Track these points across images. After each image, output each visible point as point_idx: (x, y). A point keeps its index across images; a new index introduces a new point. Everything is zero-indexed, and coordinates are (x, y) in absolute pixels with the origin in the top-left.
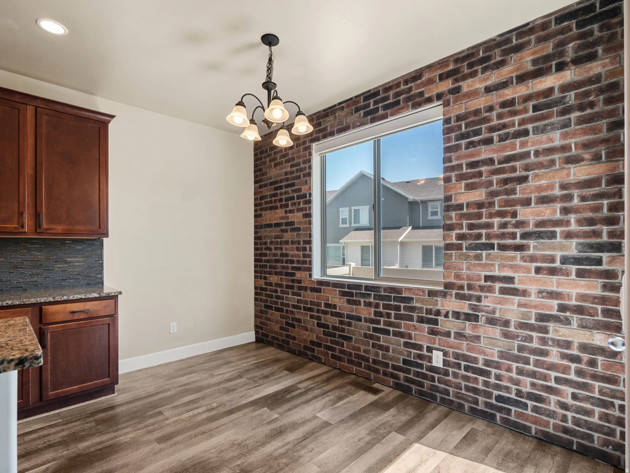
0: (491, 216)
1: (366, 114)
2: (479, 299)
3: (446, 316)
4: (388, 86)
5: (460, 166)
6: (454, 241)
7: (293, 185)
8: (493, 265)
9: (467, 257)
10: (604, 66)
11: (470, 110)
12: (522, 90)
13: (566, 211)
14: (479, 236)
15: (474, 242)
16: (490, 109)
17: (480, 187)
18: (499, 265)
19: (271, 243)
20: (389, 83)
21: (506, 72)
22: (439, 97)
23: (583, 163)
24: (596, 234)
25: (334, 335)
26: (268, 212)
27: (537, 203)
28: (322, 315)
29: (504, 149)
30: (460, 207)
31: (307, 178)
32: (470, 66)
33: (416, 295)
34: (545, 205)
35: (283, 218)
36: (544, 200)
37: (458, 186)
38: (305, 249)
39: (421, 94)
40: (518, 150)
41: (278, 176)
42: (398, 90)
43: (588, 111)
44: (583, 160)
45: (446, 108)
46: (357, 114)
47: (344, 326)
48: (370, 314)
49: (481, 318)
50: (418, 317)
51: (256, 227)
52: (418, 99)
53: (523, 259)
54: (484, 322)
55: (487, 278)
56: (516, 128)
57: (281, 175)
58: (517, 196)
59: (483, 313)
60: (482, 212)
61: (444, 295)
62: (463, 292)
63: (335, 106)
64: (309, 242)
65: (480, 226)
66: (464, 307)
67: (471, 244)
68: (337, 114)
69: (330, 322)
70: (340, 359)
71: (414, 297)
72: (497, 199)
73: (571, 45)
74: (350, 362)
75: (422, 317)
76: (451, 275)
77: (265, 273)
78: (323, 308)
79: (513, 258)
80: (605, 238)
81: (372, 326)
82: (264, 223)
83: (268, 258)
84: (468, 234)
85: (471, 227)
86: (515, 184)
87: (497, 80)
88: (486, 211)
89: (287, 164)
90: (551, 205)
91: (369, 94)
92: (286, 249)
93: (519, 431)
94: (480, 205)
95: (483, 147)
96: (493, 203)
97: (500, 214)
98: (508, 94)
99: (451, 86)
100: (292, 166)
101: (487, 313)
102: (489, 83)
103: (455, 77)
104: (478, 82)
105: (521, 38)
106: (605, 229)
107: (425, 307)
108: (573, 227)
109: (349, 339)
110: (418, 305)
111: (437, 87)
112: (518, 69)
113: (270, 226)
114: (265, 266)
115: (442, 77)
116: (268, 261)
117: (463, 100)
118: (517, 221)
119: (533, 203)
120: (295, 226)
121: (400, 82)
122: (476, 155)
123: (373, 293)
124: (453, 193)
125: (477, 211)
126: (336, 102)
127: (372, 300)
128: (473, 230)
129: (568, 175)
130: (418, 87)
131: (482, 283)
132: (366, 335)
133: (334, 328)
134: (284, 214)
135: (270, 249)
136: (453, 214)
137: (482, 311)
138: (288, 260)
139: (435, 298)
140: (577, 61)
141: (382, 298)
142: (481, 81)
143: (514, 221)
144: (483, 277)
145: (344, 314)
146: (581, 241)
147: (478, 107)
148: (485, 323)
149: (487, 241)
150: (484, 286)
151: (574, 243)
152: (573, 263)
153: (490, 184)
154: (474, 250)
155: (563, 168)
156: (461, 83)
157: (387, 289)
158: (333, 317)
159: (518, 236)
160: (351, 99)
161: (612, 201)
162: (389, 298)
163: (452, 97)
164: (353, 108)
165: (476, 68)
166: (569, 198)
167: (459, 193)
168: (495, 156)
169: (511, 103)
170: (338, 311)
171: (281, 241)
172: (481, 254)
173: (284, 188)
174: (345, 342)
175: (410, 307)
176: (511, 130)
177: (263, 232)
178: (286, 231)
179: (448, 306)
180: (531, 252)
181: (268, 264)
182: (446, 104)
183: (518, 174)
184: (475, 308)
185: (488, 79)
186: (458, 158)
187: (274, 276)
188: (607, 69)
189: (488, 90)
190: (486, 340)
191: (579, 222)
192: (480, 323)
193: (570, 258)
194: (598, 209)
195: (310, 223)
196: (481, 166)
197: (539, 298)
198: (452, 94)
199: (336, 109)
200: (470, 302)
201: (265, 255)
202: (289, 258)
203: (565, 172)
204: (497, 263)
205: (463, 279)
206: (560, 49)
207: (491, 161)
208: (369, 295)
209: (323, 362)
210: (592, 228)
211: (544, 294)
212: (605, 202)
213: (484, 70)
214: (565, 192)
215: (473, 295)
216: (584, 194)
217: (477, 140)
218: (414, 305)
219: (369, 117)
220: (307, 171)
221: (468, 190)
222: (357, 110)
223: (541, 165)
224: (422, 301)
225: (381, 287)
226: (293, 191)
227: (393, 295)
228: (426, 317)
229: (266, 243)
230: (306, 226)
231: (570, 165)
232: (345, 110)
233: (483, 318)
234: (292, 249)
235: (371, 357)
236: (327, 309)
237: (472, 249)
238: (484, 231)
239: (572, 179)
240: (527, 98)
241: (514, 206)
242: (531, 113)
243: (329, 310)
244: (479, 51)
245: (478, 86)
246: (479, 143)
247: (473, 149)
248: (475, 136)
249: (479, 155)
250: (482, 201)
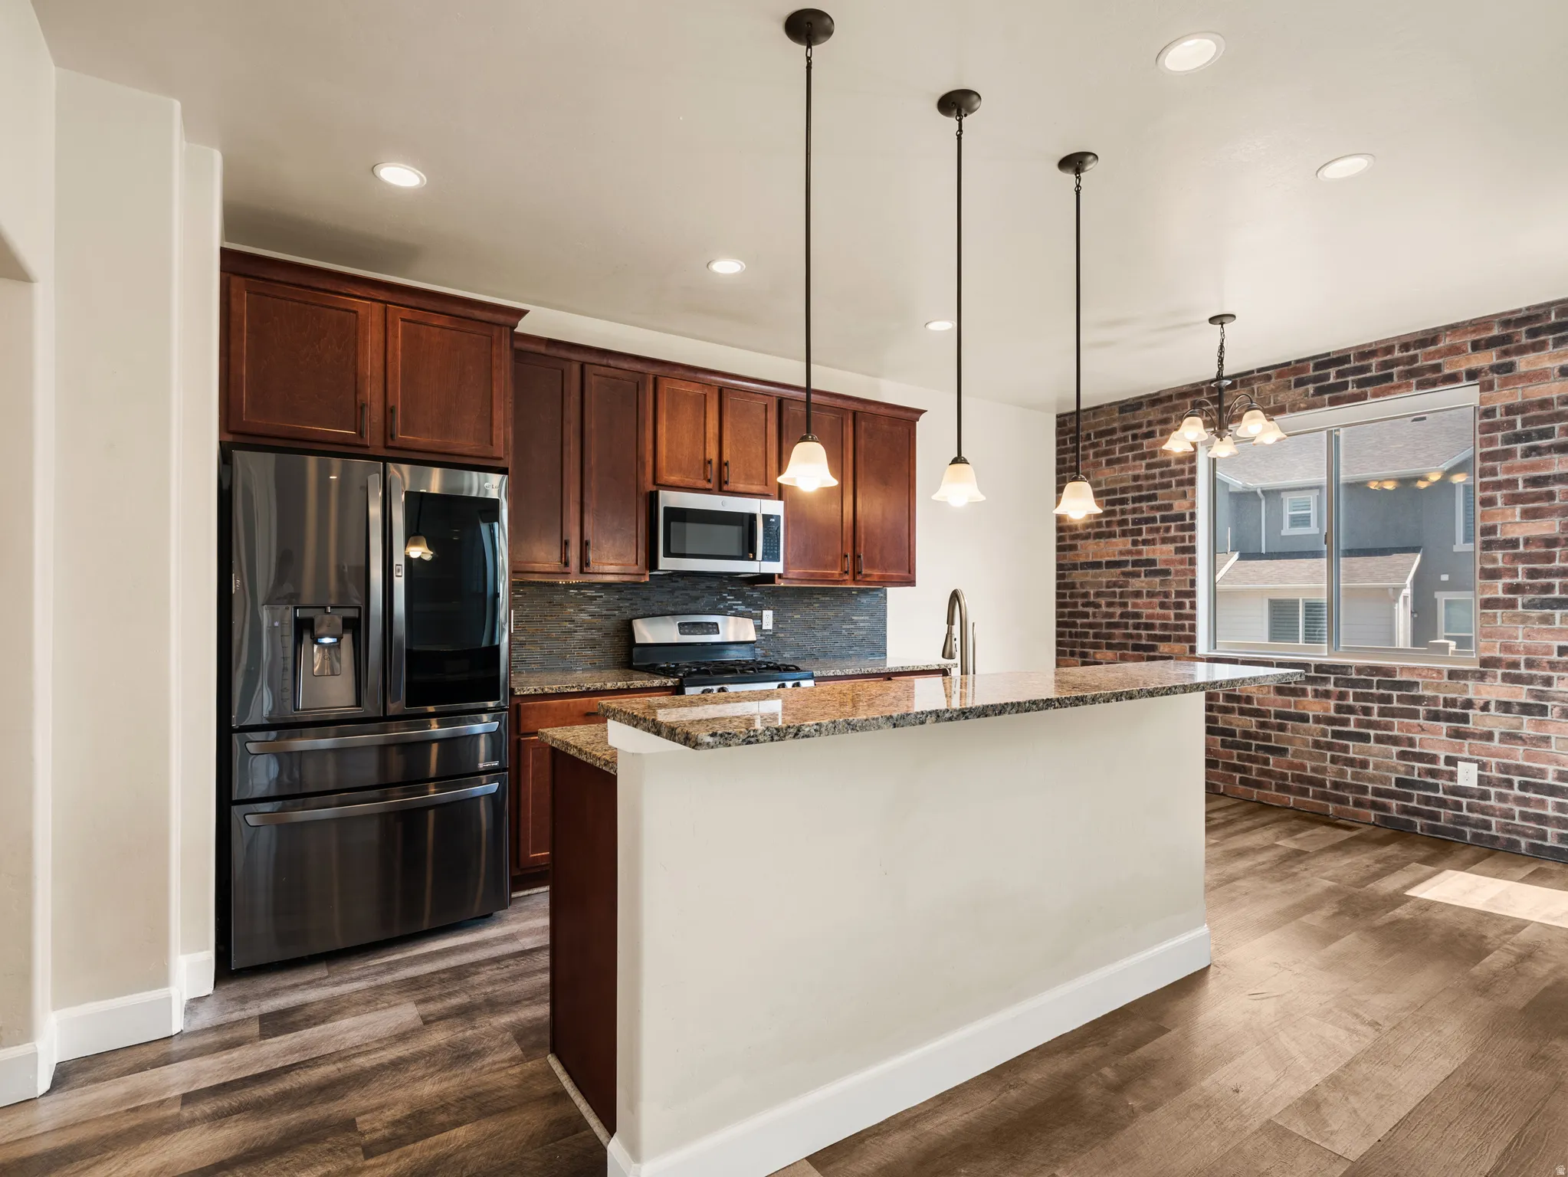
1: (1319, 391)
2: (1548, 682)
3: (1485, 707)
4: (1367, 349)
5: (1513, 483)
6: (1501, 595)
7: (1153, 497)
9: (1525, 619)
11: (1531, 399)
14: (1549, 588)
15: (1537, 596)
17: (1551, 515)
19: (1098, 595)
20: (1371, 344)
22: (1472, 375)
25: (1248, 747)
26: (1091, 541)
28: (1220, 715)
30: (1513, 543)
31: (1187, 488)
32: (1533, 333)
33: (1425, 677)
35: (1130, 552)
37: (1509, 512)
38: (1181, 605)
39: (1437, 368)
41: (1115, 481)
42: (1388, 357)
45: (1486, 394)
46: (1302, 389)
47: (1268, 732)
48: (1327, 710)
49: (1552, 709)
50: (1429, 712)
51: (1060, 567)
52: (1430, 376)
54: (1558, 715)
55: (1563, 651)
57: (1122, 481)
59: (1555, 703)
60: (1555, 553)
61: (1482, 677)
62: (1517, 672)
63: (1252, 372)
64: (1192, 594)
65: (1549, 573)
66: (1521, 694)
67: (1534, 599)
68: (1255, 387)
69: (1238, 726)
70: (1258, 785)
71: (1419, 680)
74: (1281, 788)
75: (1436, 711)
76: (1494, 647)
77: (1083, 645)
78: (1221, 702)
81: (1330, 728)
82: (1082, 560)
83: (1091, 620)
84: (1529, 584)
85: (1532, 574)
88: (1561, 551)
89: (1138, 463)
91: (1326, 359)
92: (1135, 605)
94: (1550, 542)
95: (1556, 456)
99: (1495, 361)
100: (1149, 466)
101: (1563, 701)
103: (1504, 347)
104: (1546, 359)
107: (1441, 696)
109: (1283, 751)
110: (1428, 693)
111: (1468, 360)
113: (1097, 565)
114: (1086, 635)
115: (1476, 346)
116: (1091, 626)
117: (1519, 383)
120: (1158, 567)
121: (1393, 346)
122: (1543, 467)
123: (1332, 677)
124: (1498, 522)
125: (1544, 550)
126: (1254, 367)
127: (1331, 687)
128: (1537, 578)
130: (1429, 356)
131: (1555, 657)
132: (1317, 744)
133: (1247, 734)
134: (1130, 547)
135: (1097, 606)
136: (1499, 554)
137: (1554, 699)
138: (1139, 623)
139: (1463, 682)
141: (1353, 683)
142: (1551, 358)
144: (1556, 649)
145: (1270, 711)
147: (1547, 396)
148: (1557, 718)
149: (1564, 596)
150: (1558, 663)
154: (1538, 609)
156: (1514, 358)
157: (1360, 670)
158: (1244, 717)
160: (1289, 364)
162: (1368, 684)
163: (1498, 378)
164: (1292, 379)
165: (1542, 338)
167: (1510, 523)
170: (1255, 706)
171: (1122, 592)
172: (1552, 615)
173: (1130, 502)
174: (1271, 757)
175: (1413, 696)
177: (1077, 576)
178: (1137, 575)
179: (1488, 693)
181: (1091, 631)
182: (1487, 387)
184: (1541, 695)
185: (1565, 356)
186: (1509, 470)
187: (1105, 650)
189: (1565, 372)
190: (1561, 743)
192: (1549, 717)
195: (1192, 562)
196: (1553, 485)
198: (1498, 373)
199: (1254, 378)
200: (1531, 687)
201: (1086, 615)
202: (1144, 620)
205: (1518, 652)
208: (1326, 680)
209: (1222, 790)
213: (1559, 343)
215: (1535, 675)
217: (1545, 445)
218: (1420, 693)
219: (1326, 397)
220: (1187, 476)
221: (1526, 519)
222: (1299, 383)
224: (1437, 687)
225: (1351, 667)
226: (1152, 508)
227: (1375, 679)
228: (1445, 712)
229: (1086, 595)
230: (1183, 567)
232: (1273, 380)
233: (1556, 710)
234: (1150, 606)
235: (1329, 779)
236: (1230, 704)
237: (1535, 607)
238: (1557, 581)
243: (1235, 705)
244: (1550, 313)
245: (1548, 365)
246: (1549, 449)
247: (1538, 458)
248: (1541, 439)
249: (1548, 468)
250: (1555, 536)
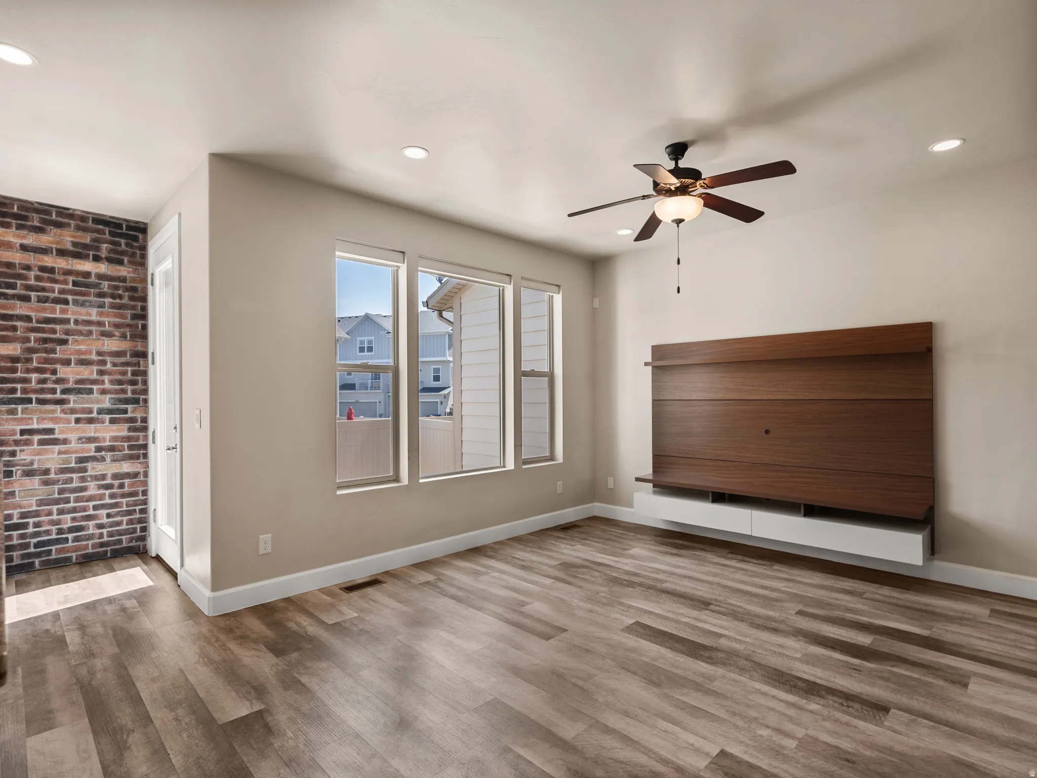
0: (28, 371)
2: (13, 454)
8: (31, 419)
10: (129, 273)
12: (61, 263)
13: (101, 373)
14: (14, 391)
15: (5, 396)
16: (28, 268)
17: (15, 342)
18: (37, 419)
21: (44, 240)
23: (114, 338)
24: (124, 391)
27: (76, 364)
29: (44, 310)
34: (84, 367)
36: (83, 362)
40: (58, 315)
43: (118, 301)
44: (114, 336)
49: (16, 472)
53: (63, 411)
54: (20, 475)
55: (23, 432)
56: (56, 294)
58: (57, 356)
59: (18, 468)
60: (17, 367)
65: (14, 381)
67: (3, 398)
72: (35, 356)
73: (105, 245)
79: (53, 411)
80: (129, 395)
86: (55, 344)
87: (35, 243)
88: (21, 366)
90: (89, 366)
93: (59, 565)
94: (15, 360)
95: (18, 302)
96: (32, 359)
97: (38, 370)
98: (48, 261)
101: (24, 466)
102: (25, 242)
104: (11, 235)
105: (61, 217)
106: (129, 388)
108: (107, 386)
112: (58, 243)
118: (57, 378)
119: (73, 364)
122: (9, 308)
125: (9, 365)
128: (5, 384)
129: (103, 345)
131: (18, 437)
137: (18, 465)
140: (110, 260)
142: (14, 236)
143: (54, 377)
144: (18, 431)
146: (113, 396)
147: (13, 261)
148: (21, 477)
149: (23, 396)
150: (20, 440)
151: (108, 398)
152: (107, 414)
153: (28, 340)
154: (6, 404)
155: (99, 339)
159: (58, 391)
161: (134, 368)
165: (8, 220)
166: (103, 363)
168: (33, 314)
169: (51, 270)
172: (16, 409)
176: (52, 295)
180: (71, 405)
183: (58, 336)
184: (7, 464)
185: (24, 237)
188: (130, 275)
189: (24, 248)
190: (22, 494)
191: (112, 382)
192: (14, 478)
193: (105, 410)
194: (124, 373)
196: (16, 321)
197: (79, 443)
203: (101, 342)
204: (35, 418)
206: (96, 244)
207: (28, 319)
210: (121, 387)
211: (84, 440)
212: (129, 369)
213: (20, 227)
214: (100, 358)
215: (4, 451)
216: (115, 361)
217: (10, 293)
223: (80, 333)
231: (104, 338)
233: (19, 472)
238: (19, 386)
239: (106, 348)
240: (68, 273)
241: (54, 364)
242: (70, 286)
244: (13, 206)
245: (12, 239)
246: (14, 297)
247: (5, 301)
248: (8, 289)
249: (12, 309)
250: (17, 356)
